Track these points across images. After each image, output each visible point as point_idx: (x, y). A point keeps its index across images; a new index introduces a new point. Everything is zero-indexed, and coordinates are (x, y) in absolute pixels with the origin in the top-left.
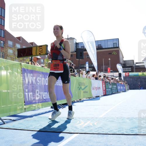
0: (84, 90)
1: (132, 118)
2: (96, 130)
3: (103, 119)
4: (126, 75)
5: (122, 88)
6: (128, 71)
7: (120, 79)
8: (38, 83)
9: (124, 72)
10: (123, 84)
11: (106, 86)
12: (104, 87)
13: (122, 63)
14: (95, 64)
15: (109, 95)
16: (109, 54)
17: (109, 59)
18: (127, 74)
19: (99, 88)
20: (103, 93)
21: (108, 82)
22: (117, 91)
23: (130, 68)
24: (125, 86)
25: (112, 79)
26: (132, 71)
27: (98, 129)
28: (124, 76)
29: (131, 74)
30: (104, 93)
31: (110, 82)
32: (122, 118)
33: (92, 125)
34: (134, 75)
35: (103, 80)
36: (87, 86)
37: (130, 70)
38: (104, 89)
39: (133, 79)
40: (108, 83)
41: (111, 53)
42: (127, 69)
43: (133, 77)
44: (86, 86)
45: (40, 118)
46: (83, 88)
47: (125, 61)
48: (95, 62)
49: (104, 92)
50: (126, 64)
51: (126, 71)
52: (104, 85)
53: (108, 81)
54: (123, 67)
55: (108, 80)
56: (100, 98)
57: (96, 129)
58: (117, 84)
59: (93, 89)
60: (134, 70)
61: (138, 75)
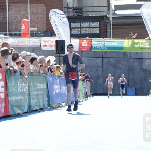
4: (80, 45)
5: (64, 90)
6: (88, 31)
9: (72, 36)
15: (18, 115)
18: (85, 43)
21: (15, 72)
22: (49, 101)
23: (97, 24)
25: (33, 60)
26: (103, 35)
29: (97, 43)
31: (25, 71)
34: (109, 48)
37: (97, 31)
39: (106, 60)
40: (18, 74)
42: (86, 25)
43: (106, 53)
51: (83, 32)
53: (16, 68)
54: (71, 20)
55: (17, 63)
58: (50, 79)
60: (110, 30)
61: (122, 48)
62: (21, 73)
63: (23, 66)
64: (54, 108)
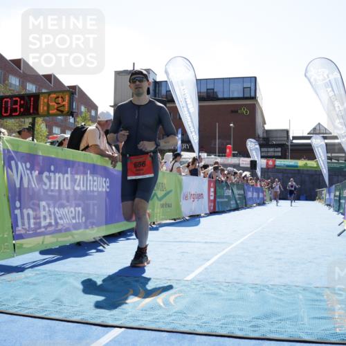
0: (163, 202)
1: (264, 286)
2: (168, 320)
3: (194, 286)
4: (267, 163)
5: (255, 195)
6: (273, 154)
7: (254, 174)
8: (45, 184)
9: (262, 157)
10: (259, 186)
11: (218, 190)
12: (212, 194)
13: (261, 136)
14: (194, 138)
15: (223, 212)
16: (232, 112)
17: (232, 125)
18: (271, 163)
19: (200, 196)
20: (209, 209)
21: (222, 181)
23: (279, 149)
24: (263, 192)
26: (284, 157)
27: (173, 317)
28: (264, 166)
29: (279, 162)
30: (212, 208)
32: (240, 286)
33: (162, 304)
34: (288, 166)
35: (211, 176)
36: (171, 191)
37: (280, 154)
38: (212, 198)
39: (286, 175)
40: (224, 183)
41: (237, 112)
42: (272, 149)
43: (286, 170)
44: (168, 190)
45: (42, 273)
46: (159, 196)
47: (268, 132)
48: (193, 134)
49: (212, 204)
50: (271, 139)
51: (269, 154)
52: (212, 190)
53: (223, 179)
54: (261, 146)
56: (201, 219)
57: (170, 316)
58: (246, 187)
59: (186, 198)
60: (289, 154)
61: (297, 166)
62: (226, 182)
63: (227, 178)
64: (248, 208)
